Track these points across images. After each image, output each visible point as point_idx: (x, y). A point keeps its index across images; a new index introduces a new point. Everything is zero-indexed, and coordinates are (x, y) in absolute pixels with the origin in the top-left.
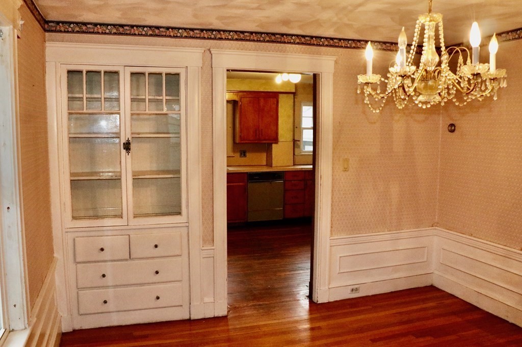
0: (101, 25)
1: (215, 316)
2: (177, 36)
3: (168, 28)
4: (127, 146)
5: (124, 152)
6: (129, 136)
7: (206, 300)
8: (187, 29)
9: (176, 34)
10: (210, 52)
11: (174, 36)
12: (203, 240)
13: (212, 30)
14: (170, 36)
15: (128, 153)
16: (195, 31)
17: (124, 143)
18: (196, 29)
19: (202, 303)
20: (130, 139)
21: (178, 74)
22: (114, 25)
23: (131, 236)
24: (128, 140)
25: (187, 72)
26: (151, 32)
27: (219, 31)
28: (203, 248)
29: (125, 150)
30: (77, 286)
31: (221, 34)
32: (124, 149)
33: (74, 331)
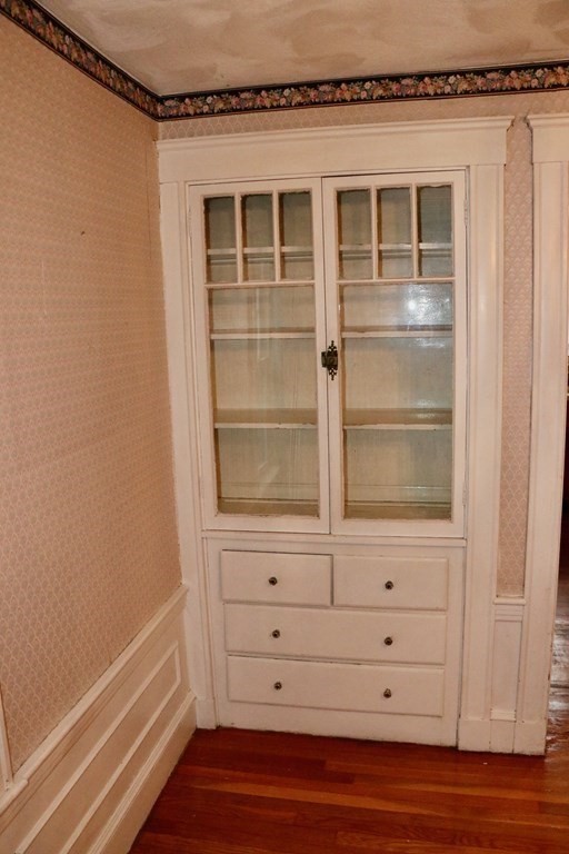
0: (268, 89)
1: (516, 752)
2: (443, 94)
3: (420, 77)
4: (331, 360)
5: (322, 371)
6: (335, 338)
7: (497, 713)
8: (469, 72)
9: (441, 88)
10: (528, 124)
11: (436, 94)
12: (500, 581)
13: (534, 67)
14: (427, 96)
15: (333, 375)
16: (489, 76)
17: (323, 354)
18: (490, 70)
19: (487, 720)
20: (336, 344)
21: (448, 187)
22: (297, 86)
23: (335, 557)
24: (333, 347)
25: (468, 180)
26: (381, 92)
27: (551, 66)
28: (497, 600)
29: (325, 369)
30: (225, 646)
31: (557, 75)
32: (324, 365)
33: (219, 729)
